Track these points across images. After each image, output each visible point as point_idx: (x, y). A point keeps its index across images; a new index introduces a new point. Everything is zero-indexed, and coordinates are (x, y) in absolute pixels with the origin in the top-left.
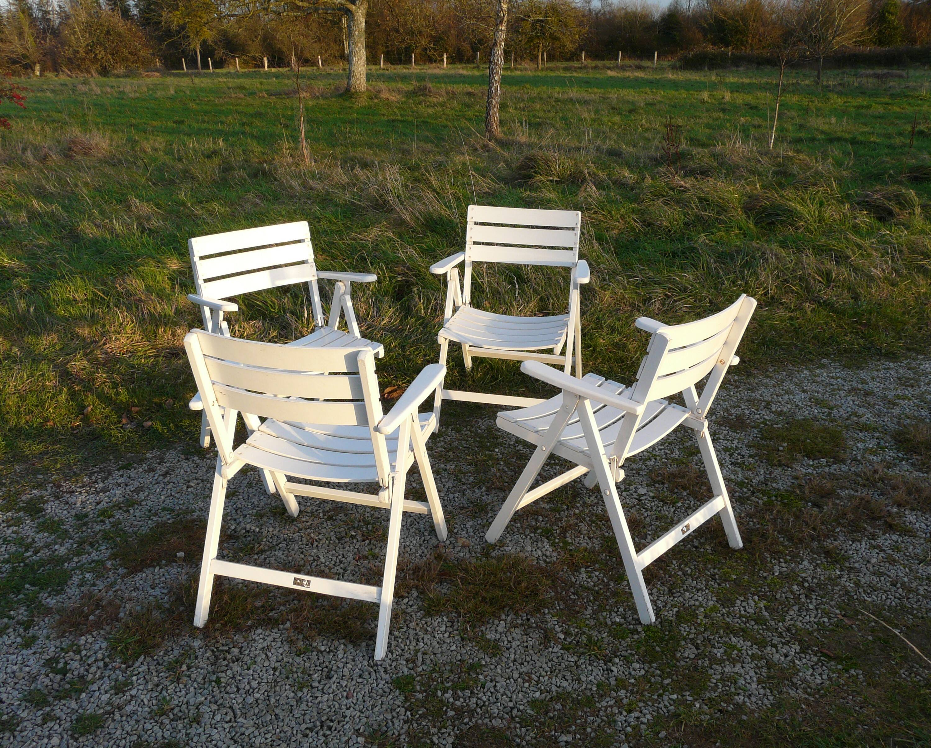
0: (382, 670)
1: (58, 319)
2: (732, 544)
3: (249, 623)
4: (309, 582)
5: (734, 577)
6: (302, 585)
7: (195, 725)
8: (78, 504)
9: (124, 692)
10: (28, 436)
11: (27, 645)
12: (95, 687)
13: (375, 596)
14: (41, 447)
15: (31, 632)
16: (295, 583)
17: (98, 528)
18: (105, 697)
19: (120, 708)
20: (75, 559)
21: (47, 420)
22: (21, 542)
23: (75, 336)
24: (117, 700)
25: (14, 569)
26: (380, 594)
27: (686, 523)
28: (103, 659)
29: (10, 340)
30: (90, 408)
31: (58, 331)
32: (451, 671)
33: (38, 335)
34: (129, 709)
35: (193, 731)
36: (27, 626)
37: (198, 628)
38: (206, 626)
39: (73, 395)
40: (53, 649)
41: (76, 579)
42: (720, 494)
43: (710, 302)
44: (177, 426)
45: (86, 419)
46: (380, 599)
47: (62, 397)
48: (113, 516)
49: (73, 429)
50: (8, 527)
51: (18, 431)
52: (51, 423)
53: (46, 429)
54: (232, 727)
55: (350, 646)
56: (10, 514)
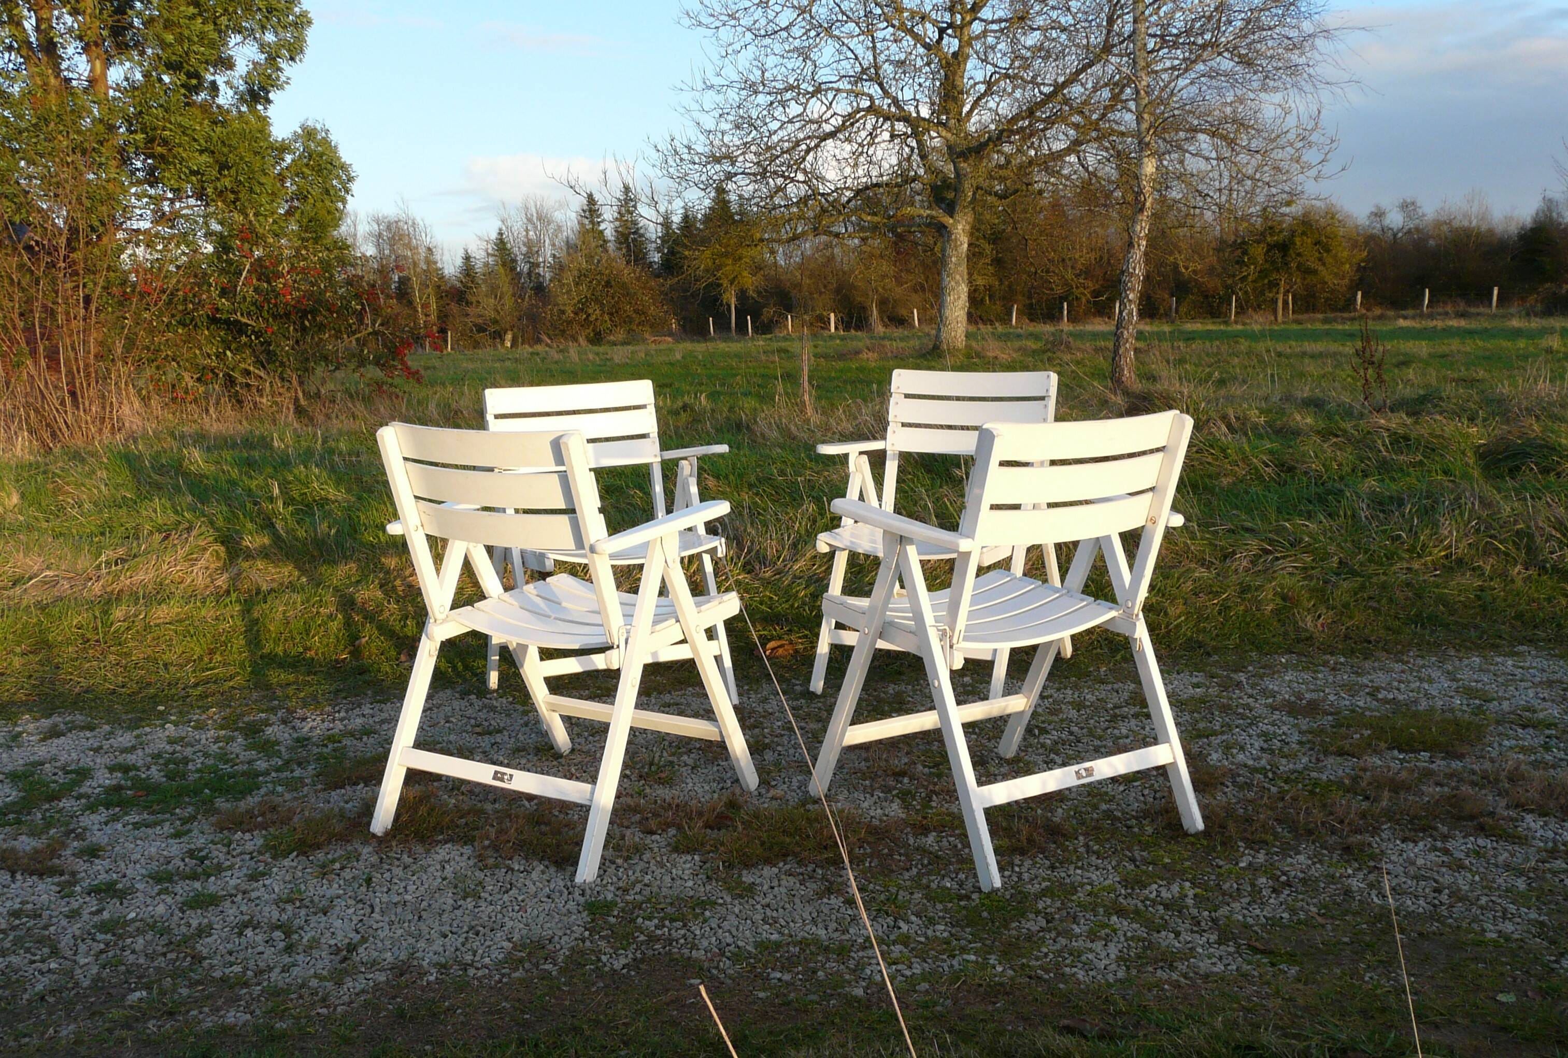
0: (577, 892)
1: (362, 544)
2: (1186, 824)
3: (441, 837)
4: (511, 776)
5: (1167, 860)
6: (502, 780)
7: (321, 915)
8: (306, 729)
9: (258, 881)
10: (281, 665)
11: (177, 835)
12: (229, 873)
13: (588, 796)
14: (291, 677)
15: (188, 826)
16: (494, 778)
17: (316, 750)
18: (233, 882)
19: (244, 893)
20: (274, 774)
21: (310, 649)
22: (223, 757)
23: (379, 567)
24: (244, 886)
25: (201, 778)
26: (593, 793)
27: (1087, 765)
28: (251, 853)
29: (300, 569)
30: (364, 640)
31: (359, 560)
32: (671, 904)
33: (333, 563)
34: (254, 895)
35: (313, 919)
36: (185, 821)
37: (374, 836)
38: (387, 833)
39: (348, 623)
40: (203, 841)
41: (263, 791)
42: (1167, 740)
43: (1341, 562)
44: (466, 667)
45: (356, 653)
46: (591, 800)
47: (334, 625)
48: (340, 742)
49: (337, 661)
50: (215, 743)
51: (271, 660)
52: (313, 653)
53: (304, 659)
54: (361, 921)
55: (552, 869)
56: (223, 732)
